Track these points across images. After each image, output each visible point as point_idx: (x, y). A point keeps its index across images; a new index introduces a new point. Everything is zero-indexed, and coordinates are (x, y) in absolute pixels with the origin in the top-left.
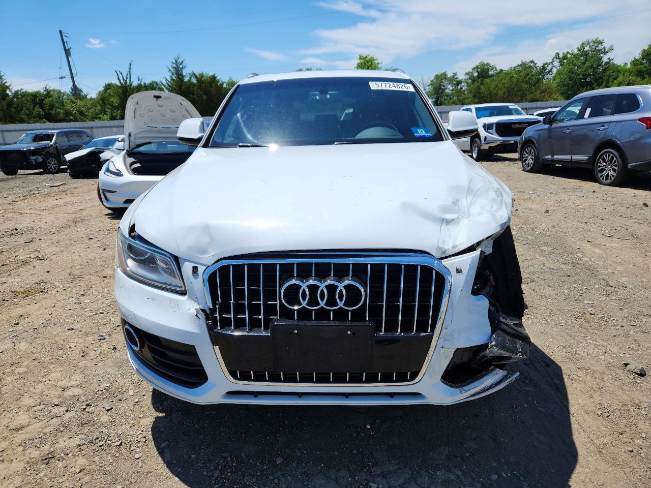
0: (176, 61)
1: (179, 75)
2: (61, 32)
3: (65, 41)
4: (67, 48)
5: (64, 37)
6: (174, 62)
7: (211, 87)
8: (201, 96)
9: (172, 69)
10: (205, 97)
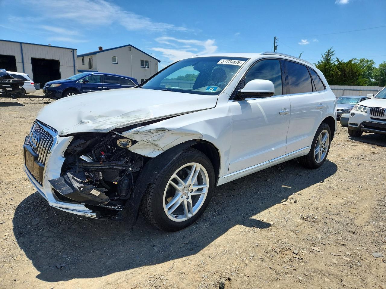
0: (329, 51)
1: (328, 59)
2: (275, 38)
3: (276, 42)
4: (276, 46)
5: (276, 40)
6: (327, 51)
7: (346, 67)
8: (337, 72)
9: (324, 56)
10: (340, 73)
